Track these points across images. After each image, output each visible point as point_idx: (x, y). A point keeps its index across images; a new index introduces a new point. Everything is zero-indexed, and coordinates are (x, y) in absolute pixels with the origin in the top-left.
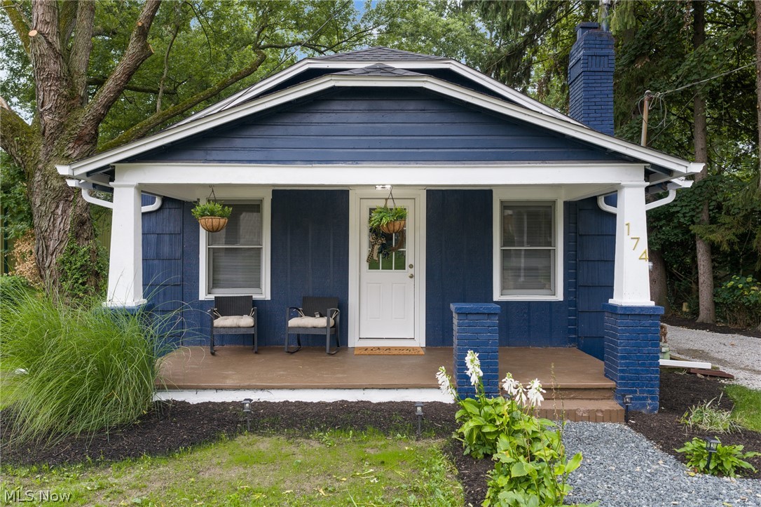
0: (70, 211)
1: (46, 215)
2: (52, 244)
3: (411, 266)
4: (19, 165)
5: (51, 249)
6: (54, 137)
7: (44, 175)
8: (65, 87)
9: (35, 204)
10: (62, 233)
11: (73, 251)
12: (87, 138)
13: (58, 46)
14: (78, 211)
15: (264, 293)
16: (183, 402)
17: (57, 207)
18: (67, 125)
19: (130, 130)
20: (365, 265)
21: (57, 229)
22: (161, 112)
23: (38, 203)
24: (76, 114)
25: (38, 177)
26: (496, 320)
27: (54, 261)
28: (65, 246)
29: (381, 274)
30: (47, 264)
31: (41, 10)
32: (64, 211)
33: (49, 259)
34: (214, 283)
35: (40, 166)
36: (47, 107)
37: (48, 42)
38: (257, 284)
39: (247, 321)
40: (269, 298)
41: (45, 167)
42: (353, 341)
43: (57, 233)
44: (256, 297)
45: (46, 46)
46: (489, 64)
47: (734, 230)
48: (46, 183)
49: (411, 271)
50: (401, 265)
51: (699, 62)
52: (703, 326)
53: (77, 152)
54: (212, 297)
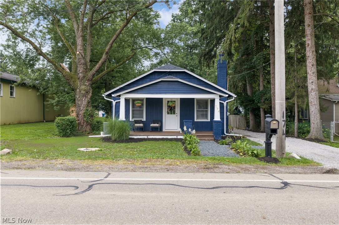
0: (86, 99)
1: (80, 100)
2: (81, 108)
3: (177, 114)
4: (73, 87)
5: (81, 109)
6: (82, 80)
7: (79, 90)
8: (85, 66)
9: (77, 98)
10: (84, 105)
11: (87, 110)
12: (90, 80)
13: (84, 56)
14: (88, 99)
15: (144, 119)
16: (133, 138)
17: (83, 98)
18: (85, 76)
19: (98, 76)
20: (166, 113)
21: (83, 104)
22: (106, 70)
23: (78, 97)
24: (87, 73)
25: (78, 90)
26: (191, 123)
27: (82, 113)
28: (85, 108)
29: (170, 115)
30: (80, 113)
31: (80, 47)
32: (85, 99)
33: (80, 112)
34: (133, 117)
35: (79, 87)
36: (80, 72)
37: (82, 55)
38: (143, 117)
39: (142, 125)
40: (145, 120)
41: (80, 87)
42: (164, 130)
43: (83, 105)
44: (142, 120)
45: (81, 56)
46: (202, 55)
47: (268, 105)
48: (80, 92)
49: (177, 115)
50: (174, 113)
51: (257, 59)
52: (251, 130)
53: (88, 83)
54: (133, 120)
